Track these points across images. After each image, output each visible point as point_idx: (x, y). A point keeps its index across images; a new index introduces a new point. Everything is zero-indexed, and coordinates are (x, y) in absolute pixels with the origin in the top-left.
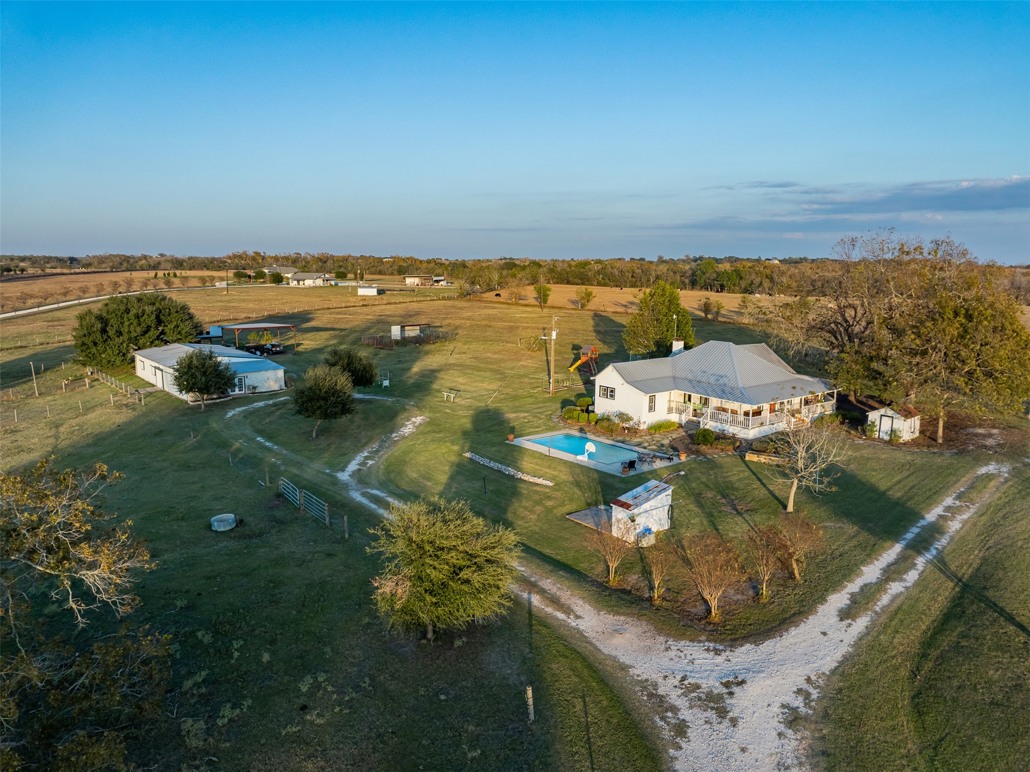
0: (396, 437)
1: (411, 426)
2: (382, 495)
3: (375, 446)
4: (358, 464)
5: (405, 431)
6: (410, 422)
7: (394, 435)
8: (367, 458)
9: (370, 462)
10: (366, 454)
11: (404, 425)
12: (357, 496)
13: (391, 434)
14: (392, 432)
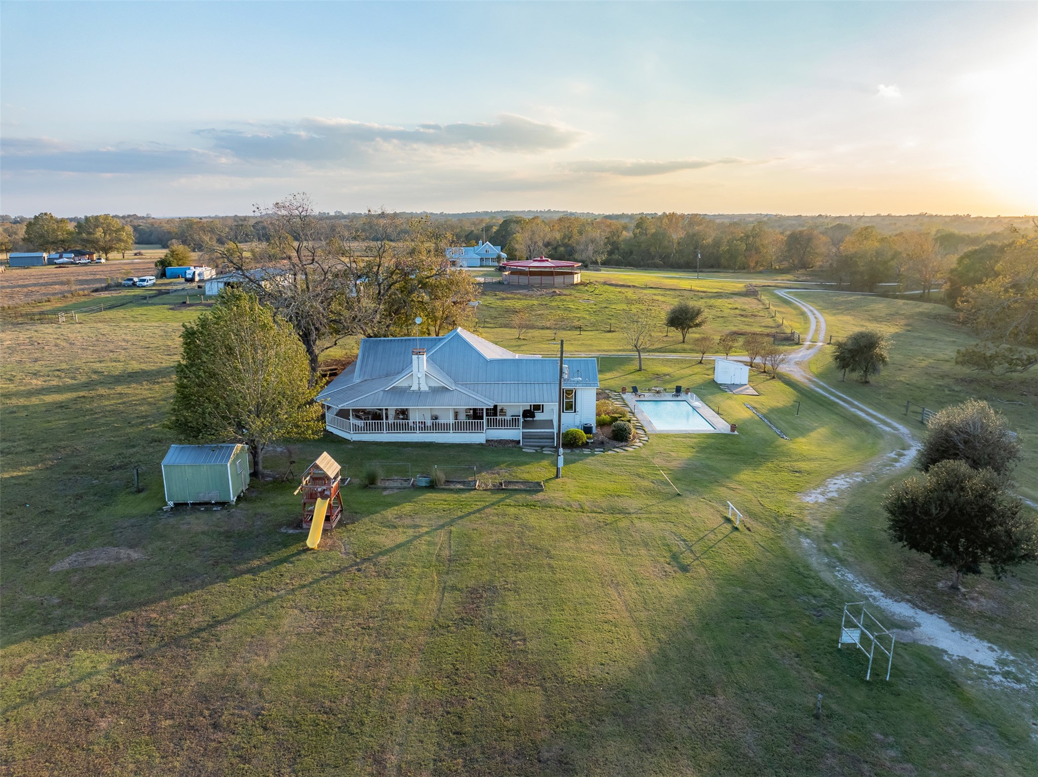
0: (857, 476)
1: (832, 487)
2: (881, 426)
3: (886, 470)
4: (905, 455)
5: (842, 482)
6: (830, 495)
7: (859, 480)
8: (896, 461)
9: (893, 455)
10: (897, 465)
11: (840, 491)
12: (903, 429)
13: (864, 481)
14: (862, 484)
